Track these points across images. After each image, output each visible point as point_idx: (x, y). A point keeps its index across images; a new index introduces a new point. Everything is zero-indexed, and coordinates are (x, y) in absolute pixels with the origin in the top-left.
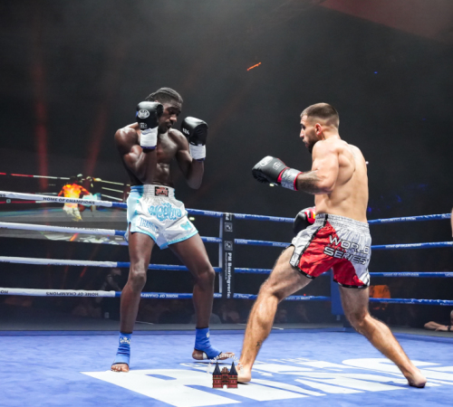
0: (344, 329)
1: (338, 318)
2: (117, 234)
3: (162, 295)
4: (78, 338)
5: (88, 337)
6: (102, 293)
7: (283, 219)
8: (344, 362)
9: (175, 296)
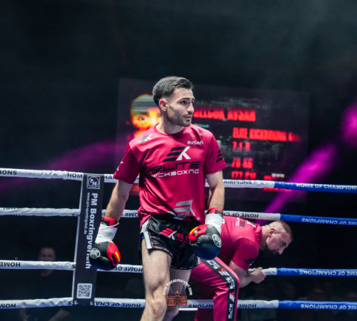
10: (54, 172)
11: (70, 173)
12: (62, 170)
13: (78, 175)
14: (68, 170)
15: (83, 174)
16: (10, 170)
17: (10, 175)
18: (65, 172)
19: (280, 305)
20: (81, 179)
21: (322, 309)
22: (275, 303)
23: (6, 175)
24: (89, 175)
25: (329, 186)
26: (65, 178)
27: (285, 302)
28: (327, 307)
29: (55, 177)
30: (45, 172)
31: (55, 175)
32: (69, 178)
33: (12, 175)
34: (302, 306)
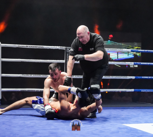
4: (118, 110)
5: (122, 110)
6: (128, 90)
10: (55, 47)
11: (61, 47)
12: (58, 46)
13: (64, 48)
14: (60, 46)
15: (65, 47)
16: (41, 46)
17: (41, 48)
18: (59, 47)
19: (134, 91)
20: (65, 49)
21: (148, 92)
22: (133, 90)
23: (40, 48)
24: (67, 47)
25: (150, 51)
26: (59, 49)
27: (136, 90)
28: (150, 91)
29: (56, 49)
30: (53, 47)
31: (56, 48)
32: (61, 49)
33: (42, 48)
34: (142, 91)
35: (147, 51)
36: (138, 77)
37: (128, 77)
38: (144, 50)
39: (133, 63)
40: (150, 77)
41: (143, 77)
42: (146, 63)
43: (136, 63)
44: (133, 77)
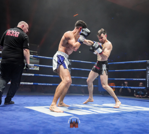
0: (102, 96)
1: (100, 92)
2: (34, 65)
3: (48, 84)
4: (21, 97)
5: (24, 97)
6: (29, 83)
7: (85, 62)
8: (103, 105)
9: (52, 84)
19: (33, 84)
28: (44, 84)
34: (38, 84)
35: (44, 57)
36: (36, 75)
37: (29, 74)
38: (42, 57)
39: (33, 65)
40: (44, 75)
41: (39, 75)
42: (42, 66)
43: (35, 65)
44: (33, 75)
